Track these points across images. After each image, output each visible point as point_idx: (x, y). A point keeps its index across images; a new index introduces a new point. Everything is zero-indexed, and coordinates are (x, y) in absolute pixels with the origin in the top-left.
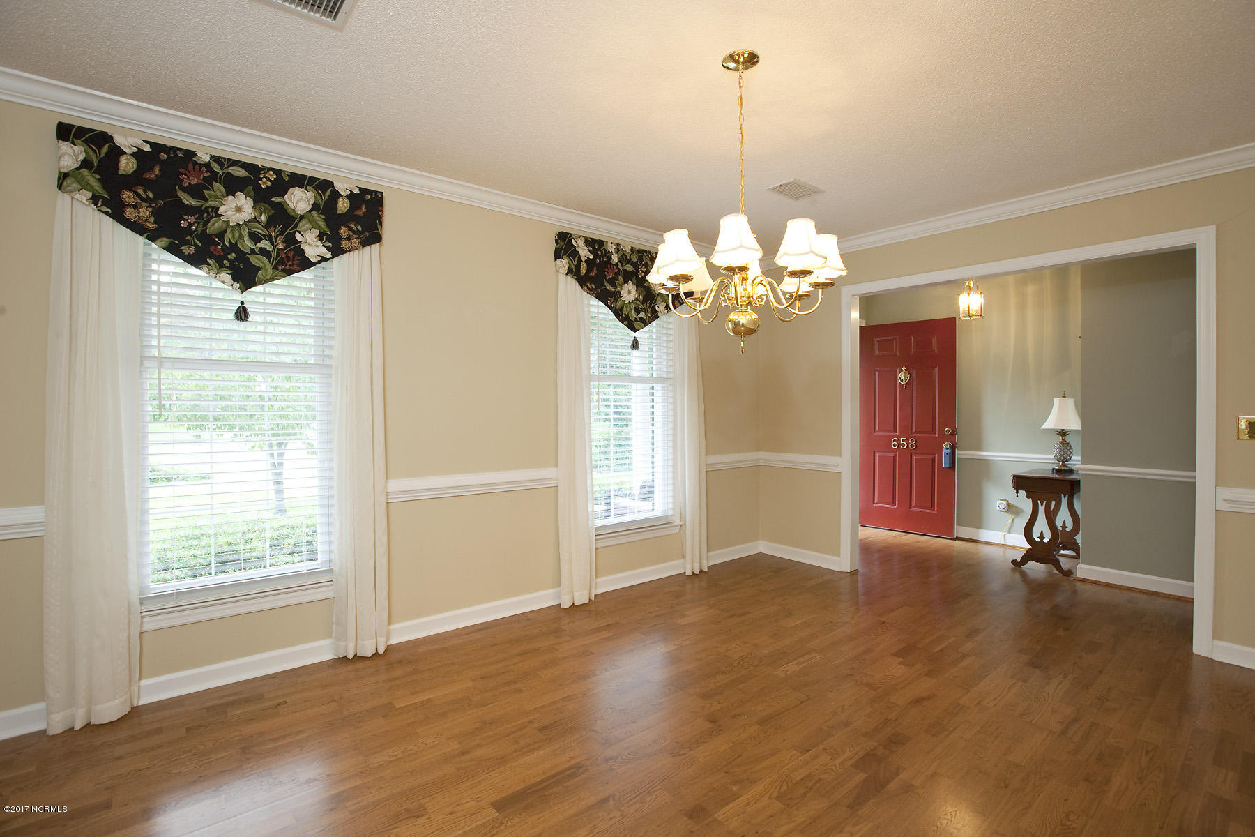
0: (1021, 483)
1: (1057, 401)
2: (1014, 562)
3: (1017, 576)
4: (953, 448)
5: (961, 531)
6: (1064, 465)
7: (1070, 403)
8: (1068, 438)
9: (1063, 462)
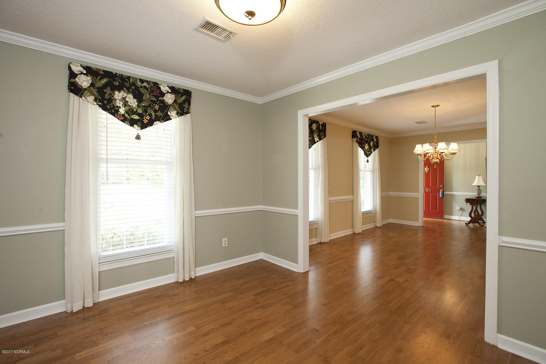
0: (468, 201)
1: (477, 177)
2: (466, 223)
3: (467, 227)
4: (443, 191)
5: (446, 216)
6: (479, 196)
7: (481, 177)
8: (480, 188)
9: (479, 195)
